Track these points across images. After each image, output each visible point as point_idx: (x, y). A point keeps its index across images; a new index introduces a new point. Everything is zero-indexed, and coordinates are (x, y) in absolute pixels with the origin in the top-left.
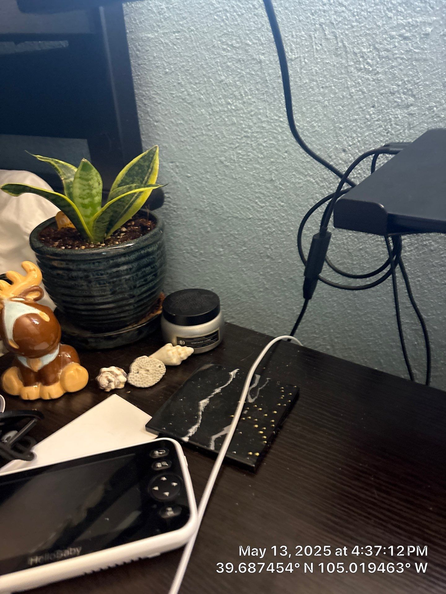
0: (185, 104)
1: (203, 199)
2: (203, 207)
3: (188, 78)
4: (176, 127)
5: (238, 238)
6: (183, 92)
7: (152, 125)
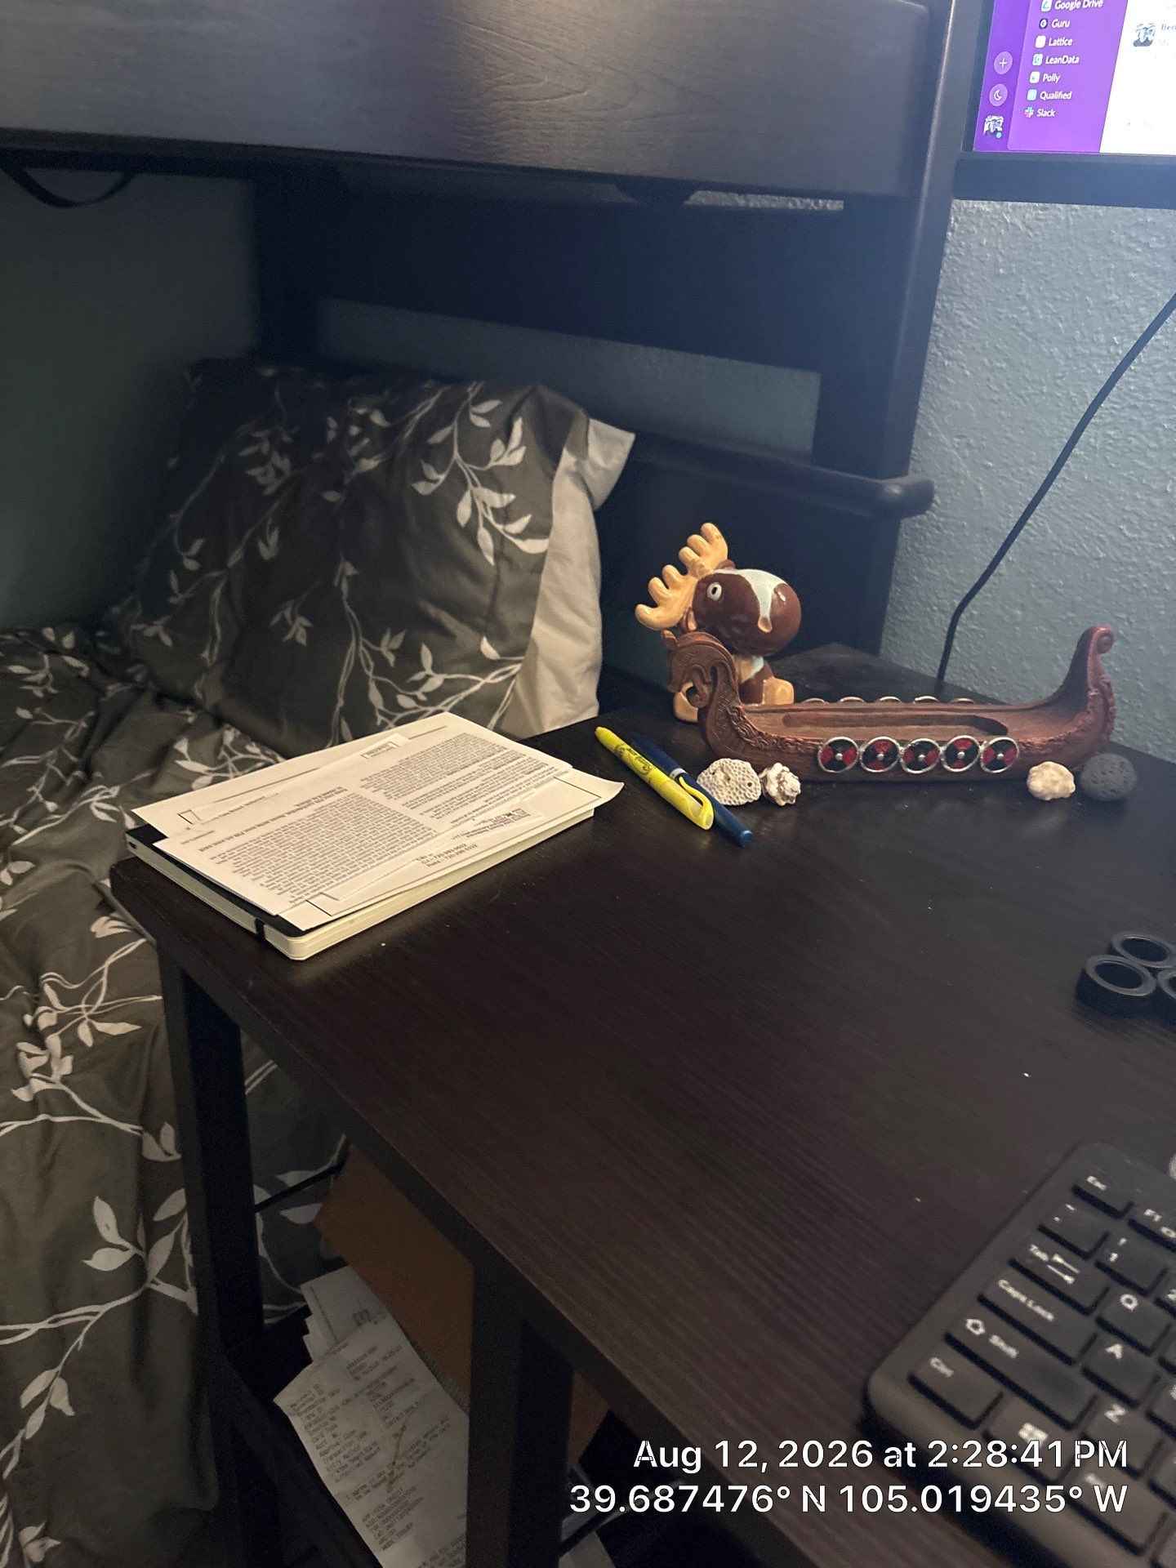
0: (1020, 334)
1: (1008, 511)
2: (1002, 526)
3: (1041, 288)
4: (989, 375)
5: (1061, 594)
6: (1022, 312)
7: (938, 365)
